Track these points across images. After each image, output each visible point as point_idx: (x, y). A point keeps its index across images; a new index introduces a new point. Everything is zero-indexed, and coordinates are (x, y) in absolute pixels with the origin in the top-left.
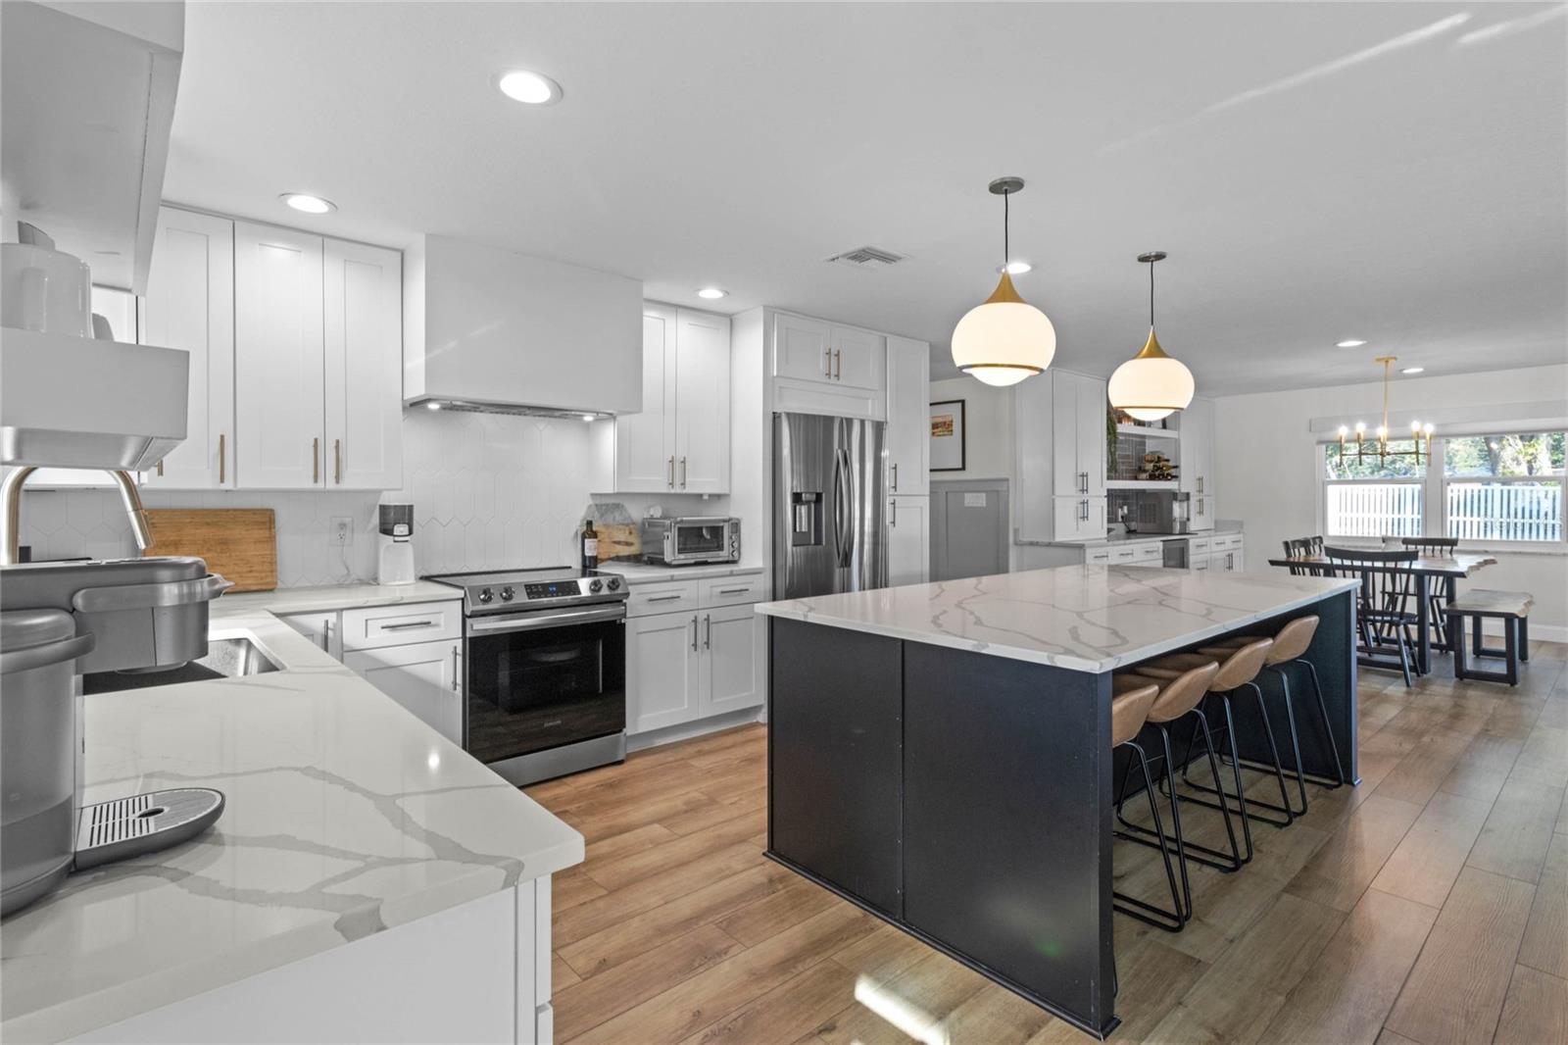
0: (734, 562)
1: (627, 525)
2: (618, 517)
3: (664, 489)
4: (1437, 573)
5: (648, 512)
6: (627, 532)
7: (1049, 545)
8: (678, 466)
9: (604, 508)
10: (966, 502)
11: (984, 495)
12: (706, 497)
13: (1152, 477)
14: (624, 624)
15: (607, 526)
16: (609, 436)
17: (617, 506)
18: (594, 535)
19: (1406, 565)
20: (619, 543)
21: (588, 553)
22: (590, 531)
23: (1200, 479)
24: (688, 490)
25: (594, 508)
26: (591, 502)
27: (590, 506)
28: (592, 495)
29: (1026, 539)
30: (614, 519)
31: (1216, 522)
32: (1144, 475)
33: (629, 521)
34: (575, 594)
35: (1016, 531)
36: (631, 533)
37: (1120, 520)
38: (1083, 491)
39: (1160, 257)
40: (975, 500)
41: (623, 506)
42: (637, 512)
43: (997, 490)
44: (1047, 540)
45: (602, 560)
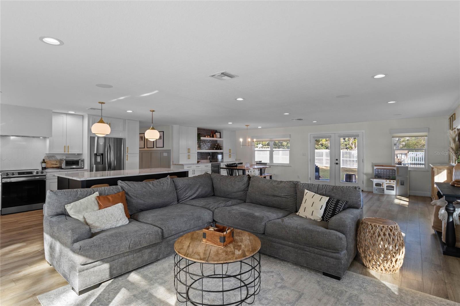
0: (83, 168)
1: (56, 160)
2: (53, 159)
3: (63, 153)
4: (241, 169)
5: (62, 157)
6: (56, 162)
7: (178, 164)
8: (66, 148)
9: (49, 157)
10: (164, 155)
11: (167, 153)
12: (76, 154)
13: (216, 149)
14: (45, 181)
15: (50, 161)
16: (48, 141)
17: (53, 156)
18: (45, 162)
19: (235, 168)
20: (53, 164)
21: (43, 166)
22: (44, 161)
23: (230, 150)
24: (69, 153)
25: (47, 157)
26: (46, 155)
27: (45, 156)
28: (46, 154)
29: (174, 163)
30: (52, 159)
31: (236, 159)
32: (215, 149)
33: (56, 159)
34: (31, 174)
35: (173, 162)
36: (57, 162)
37: (208, 159)
38: (188, 152)
39: (153, 111)
40: (165, 154)
41: (55, 156)
42: (59, 158)
43: (169, 152)
44: (177, 164)
45: (48, 168)
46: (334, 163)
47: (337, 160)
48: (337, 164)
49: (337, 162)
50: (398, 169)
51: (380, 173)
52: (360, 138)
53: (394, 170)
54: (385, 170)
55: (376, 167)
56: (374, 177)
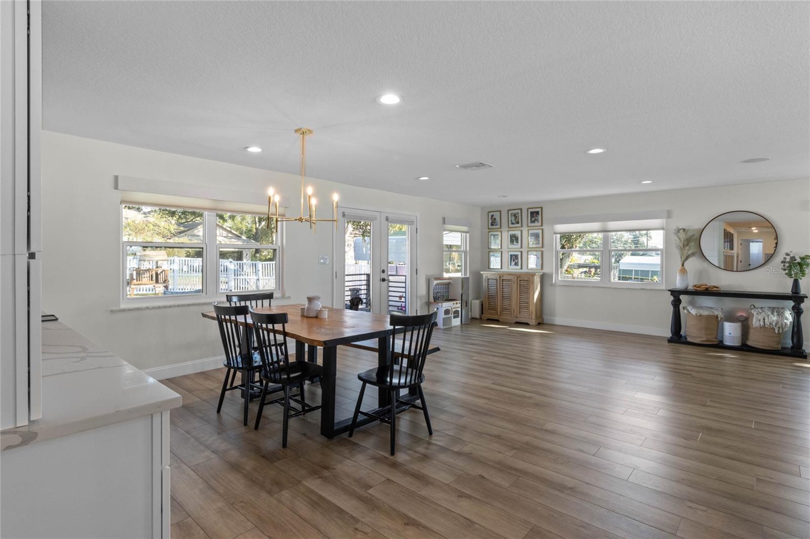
46: (379, 279)
47: (383, 271)
48: (384, 280)
49: (384, 276)
50: (462, 282)
51: (437, 291)
52: (414, 227)
53: (448, 284)
54: (442, 286)
55: (435, 282)
56: (432, 300)
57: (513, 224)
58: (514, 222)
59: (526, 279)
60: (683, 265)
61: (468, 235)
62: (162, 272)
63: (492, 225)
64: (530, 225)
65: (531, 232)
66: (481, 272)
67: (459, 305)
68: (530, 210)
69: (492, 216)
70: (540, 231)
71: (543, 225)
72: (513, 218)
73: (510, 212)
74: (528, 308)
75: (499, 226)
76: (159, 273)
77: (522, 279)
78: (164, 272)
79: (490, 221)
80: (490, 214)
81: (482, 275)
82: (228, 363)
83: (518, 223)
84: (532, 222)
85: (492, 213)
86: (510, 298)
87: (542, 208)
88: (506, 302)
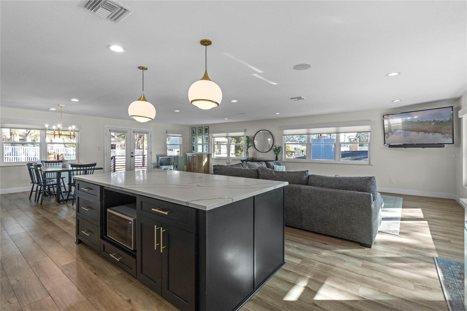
46: (130, 156)
47: (132, 153)
48: (132, 157)
49: (132, 155)
50: (174, 158)
51: (163, 161)
52: (149, 135)
53: (169, 158)
54: (166, 159)
55: (160, 158)
56: (159, 165)
57: (199, 133)
58: (200, 132)
59: (201, 156)
60: (247, 150)
61: (182, 138)
62: (61, 155)
63: (193, 134)
64: (205, 134)
65: (205, 137)
66: (187, 154)
67: (173, 167)
68: (205, 128)
69: (193, 130)
70: (208, 136)
71: (209, 134)
72: (200, 131)
73: (199, 128)
74: (201, 168)
75: (195, 134)
76: (59, 155)
77: (199, 156)
78: (62, 155)
79: (192, 132)
80: (192, 129)
81: (187, 155)
82: (32, 182)
83: (201, 133)
84: (206, 133)
85: (193, 129)
86: (196, 164)
87: (209, 127)
88: (195, 166)
